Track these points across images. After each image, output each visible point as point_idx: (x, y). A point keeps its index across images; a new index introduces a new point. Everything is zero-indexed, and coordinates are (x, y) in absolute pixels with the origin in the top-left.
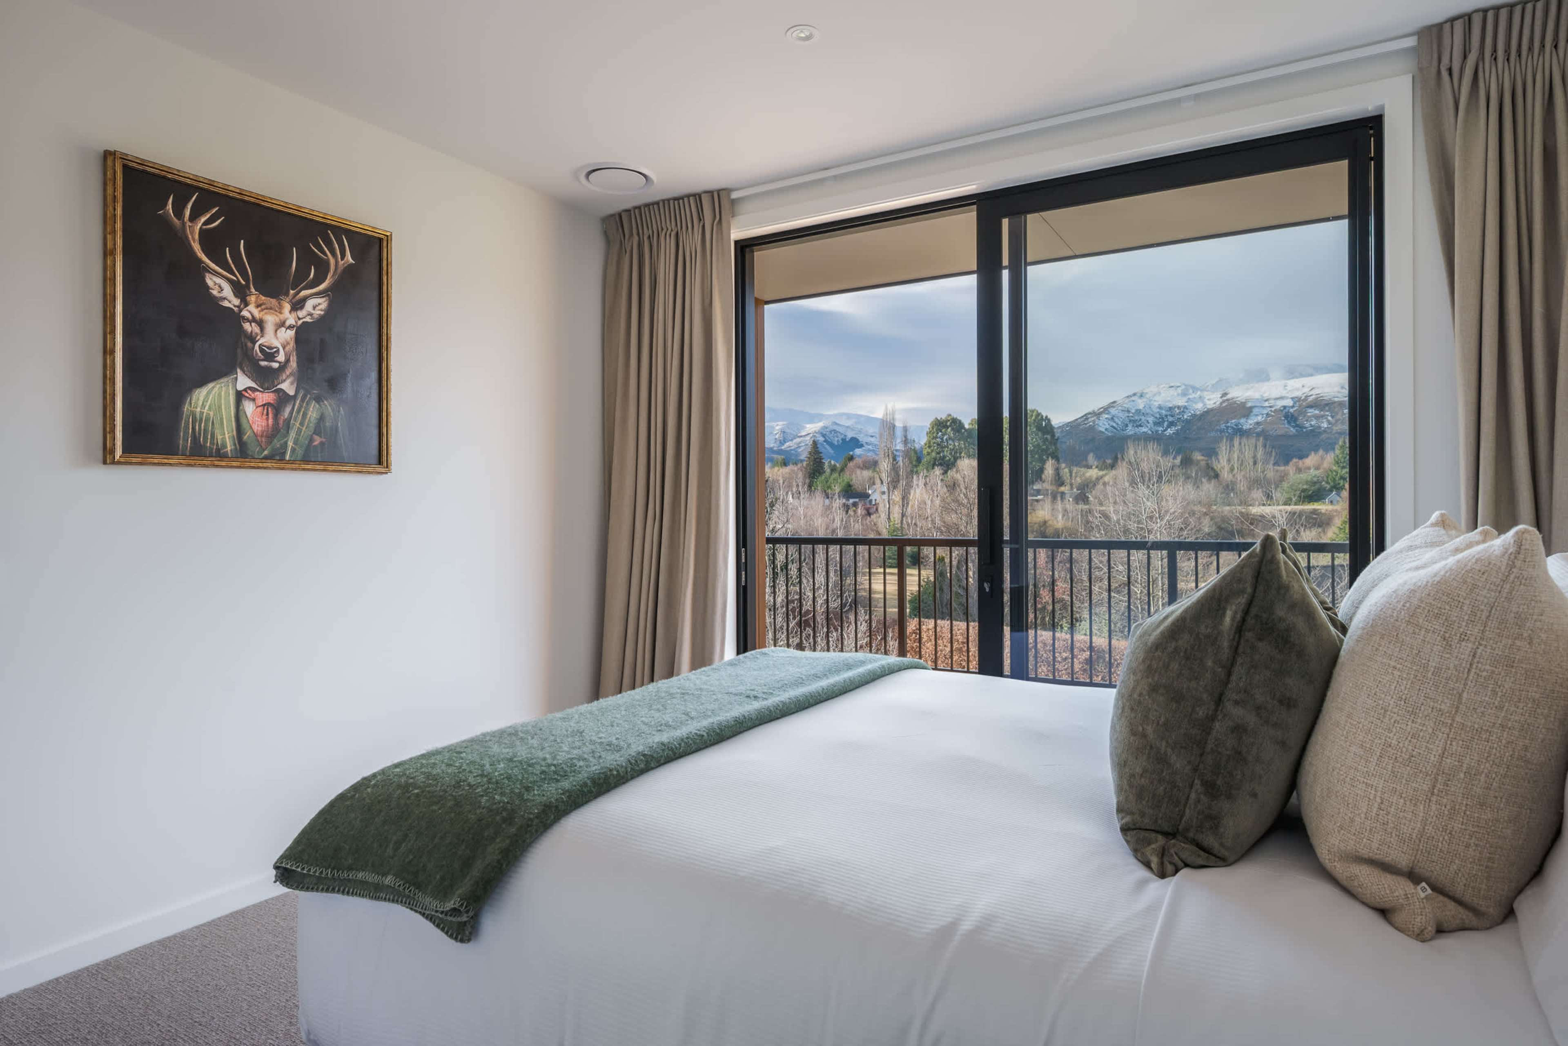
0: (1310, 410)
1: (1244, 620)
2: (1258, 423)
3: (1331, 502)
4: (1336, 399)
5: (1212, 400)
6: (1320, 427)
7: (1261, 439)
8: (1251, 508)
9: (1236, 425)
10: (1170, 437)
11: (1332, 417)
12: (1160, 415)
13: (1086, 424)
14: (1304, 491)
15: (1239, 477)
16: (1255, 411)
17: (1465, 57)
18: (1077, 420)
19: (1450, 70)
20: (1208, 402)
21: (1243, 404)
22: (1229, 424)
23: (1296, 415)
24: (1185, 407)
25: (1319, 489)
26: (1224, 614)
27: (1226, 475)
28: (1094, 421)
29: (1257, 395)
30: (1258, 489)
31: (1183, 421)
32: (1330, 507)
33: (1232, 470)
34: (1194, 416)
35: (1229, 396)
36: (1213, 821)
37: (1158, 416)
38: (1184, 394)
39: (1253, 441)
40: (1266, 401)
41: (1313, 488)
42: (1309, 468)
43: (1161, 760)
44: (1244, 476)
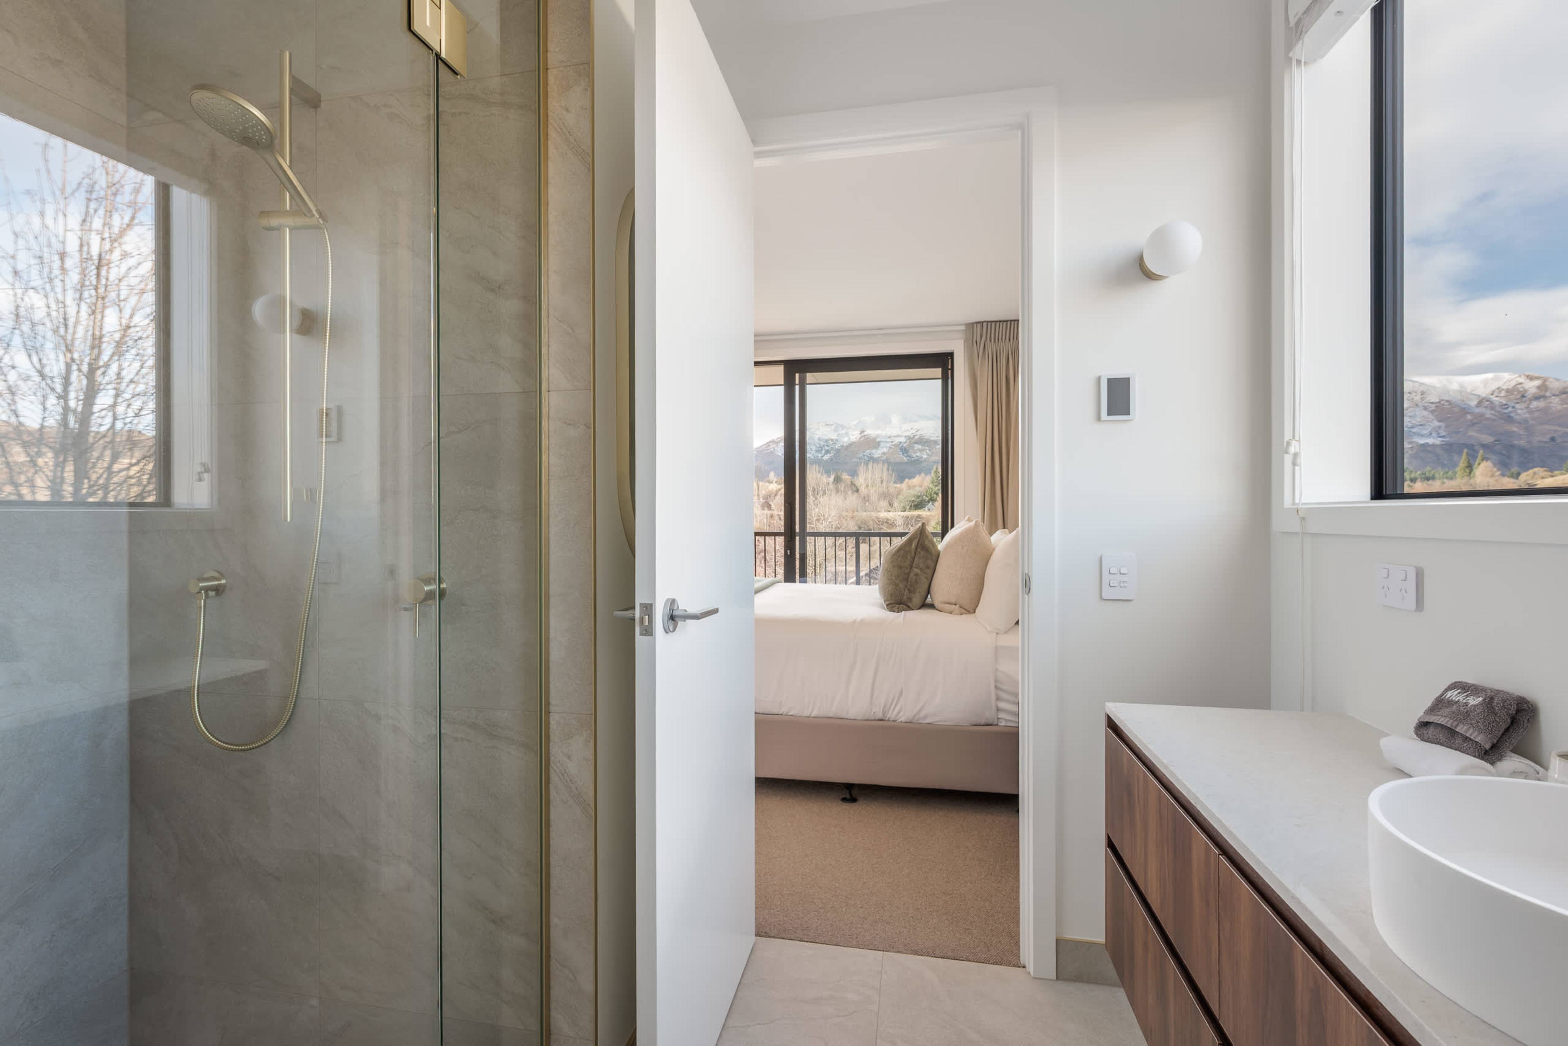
0: (916, 445)
1: (917, 546)
2: (884, 453)
3: (929, 510)
4: (932, 439)
5: (854, 436)
6: (922, 457)
7: (886, 465)
8: (879, 513)
9: (870, 454)
10: (826, 461)
11: (930, 450)
12: (819, 445)
13: (768, 450)
14: (913, 501)
15: (872, 491)
16: (882, 444)
17: (981, 338)
18: (761, 447)
19: (976, 342)
20: (852, 437)
21: (874, 439)
22: (865, 454)
23: (907, 449)
24: (837, 440)
25: (922, 500)
26: (912, 544)
27: (863, 490)
28: (774, 448)
29: (883, 433)
30: (884, 500)
31: (835, 450)
32: (928, 513)
33: (867, 486)
34: (842, 446)
35: (865, 433)
36: (910, 599)
37: (818, 446)
38: (836, 431)
39: (880, 465)
40: (889, 437)
41: (918, 500)
42: (915, 486)
43: (896, 585)
44: (875, 491)
